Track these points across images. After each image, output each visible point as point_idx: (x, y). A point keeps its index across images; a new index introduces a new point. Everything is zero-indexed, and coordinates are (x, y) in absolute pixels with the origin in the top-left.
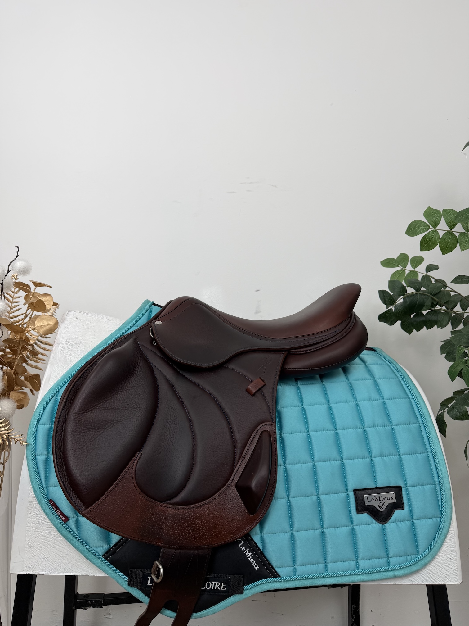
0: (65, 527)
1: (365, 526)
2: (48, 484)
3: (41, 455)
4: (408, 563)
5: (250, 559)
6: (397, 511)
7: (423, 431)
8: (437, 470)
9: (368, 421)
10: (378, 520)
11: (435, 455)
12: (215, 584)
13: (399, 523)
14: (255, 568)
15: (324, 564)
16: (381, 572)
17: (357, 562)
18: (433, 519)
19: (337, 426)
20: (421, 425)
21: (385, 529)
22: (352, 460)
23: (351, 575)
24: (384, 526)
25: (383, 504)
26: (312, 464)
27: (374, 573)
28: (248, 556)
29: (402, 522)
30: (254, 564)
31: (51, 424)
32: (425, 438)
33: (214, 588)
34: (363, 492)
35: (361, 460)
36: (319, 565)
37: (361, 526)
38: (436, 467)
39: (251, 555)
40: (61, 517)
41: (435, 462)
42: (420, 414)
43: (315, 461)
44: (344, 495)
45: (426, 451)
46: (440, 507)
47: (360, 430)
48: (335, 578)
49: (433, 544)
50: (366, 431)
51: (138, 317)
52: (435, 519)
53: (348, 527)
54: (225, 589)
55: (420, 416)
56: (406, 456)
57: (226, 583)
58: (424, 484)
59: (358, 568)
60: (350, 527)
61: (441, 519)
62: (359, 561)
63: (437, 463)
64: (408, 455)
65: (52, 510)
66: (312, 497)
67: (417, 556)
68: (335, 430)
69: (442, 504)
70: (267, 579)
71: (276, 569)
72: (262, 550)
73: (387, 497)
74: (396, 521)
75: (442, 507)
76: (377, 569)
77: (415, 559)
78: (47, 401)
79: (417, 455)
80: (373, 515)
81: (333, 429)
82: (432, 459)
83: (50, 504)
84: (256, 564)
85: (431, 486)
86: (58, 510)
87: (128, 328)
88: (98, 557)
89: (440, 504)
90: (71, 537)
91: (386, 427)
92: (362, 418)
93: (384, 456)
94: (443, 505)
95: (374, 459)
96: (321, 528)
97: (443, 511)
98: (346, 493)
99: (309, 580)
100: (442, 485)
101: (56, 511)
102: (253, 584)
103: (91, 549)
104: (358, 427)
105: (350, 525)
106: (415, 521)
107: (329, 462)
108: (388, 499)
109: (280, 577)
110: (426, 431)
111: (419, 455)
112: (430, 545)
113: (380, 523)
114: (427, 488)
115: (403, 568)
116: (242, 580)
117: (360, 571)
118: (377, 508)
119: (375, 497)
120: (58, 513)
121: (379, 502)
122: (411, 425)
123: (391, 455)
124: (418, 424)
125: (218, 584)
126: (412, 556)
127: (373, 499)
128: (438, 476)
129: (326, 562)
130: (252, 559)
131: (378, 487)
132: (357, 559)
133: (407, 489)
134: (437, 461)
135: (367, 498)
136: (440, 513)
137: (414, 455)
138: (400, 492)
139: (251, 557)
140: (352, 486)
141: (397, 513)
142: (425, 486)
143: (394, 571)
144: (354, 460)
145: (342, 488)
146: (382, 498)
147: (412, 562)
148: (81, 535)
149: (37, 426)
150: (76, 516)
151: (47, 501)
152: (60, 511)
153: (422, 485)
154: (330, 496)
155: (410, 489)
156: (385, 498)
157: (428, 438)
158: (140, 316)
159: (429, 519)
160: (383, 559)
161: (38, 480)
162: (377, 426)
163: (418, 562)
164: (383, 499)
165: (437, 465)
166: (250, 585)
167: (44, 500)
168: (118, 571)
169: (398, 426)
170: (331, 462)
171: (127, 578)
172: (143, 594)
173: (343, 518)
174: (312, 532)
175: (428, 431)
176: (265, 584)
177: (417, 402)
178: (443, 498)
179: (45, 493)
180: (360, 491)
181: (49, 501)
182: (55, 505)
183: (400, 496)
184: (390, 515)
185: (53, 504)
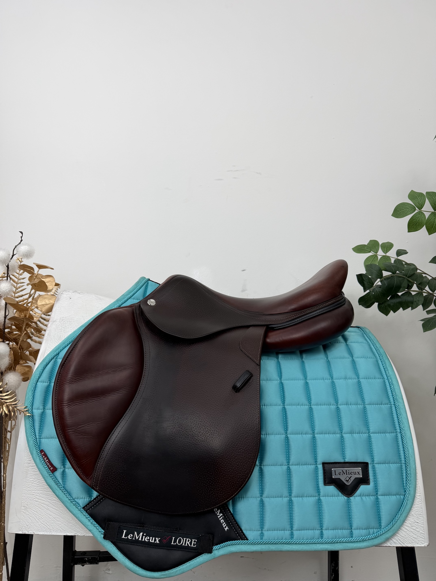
0: (52, 477)
1: (331, 497)
2: (40, 436)
3: (38, 409)
4: (370, 536)
5: (221, 520)
6: (363, 485)
7: (394, 412)
8: (404, 450)
9: (341, 398)
10: (344, 493)
11: (403, 435)
12: (186, 540)
13: (364, 498)
14: (225, 528)
15: (290, 531)
16: (344, 542)
17: (322, 532)
18: (397, 496)
19: (311, 402)
20: (393, 406)
21: (350, 502)
22: (323, 435)
23: (315, 543)
24: (350, 499)
25: (350, 478)
26: (284, 436)
27: (337, 543)
28: (219, 517)
29: (366, 497)
30: (224, 525)
31: (49, 382)
32: (396, 419)
33: (185, 544)
34: (331, 465)
35: (331, 435)
36: (285, 531)
37: (327, 497)
38: (404, 447)
39: (222, 516)
40: (50, 467)
41: (403, 442)
42: (393, 395)
43: (288, 434)
44: (313, 467)
45: (395, 431)
46: (405, 485)
47: (333, 407)
48: (300, 545)
49: (396, 520)
50: (339, 408)
51: (135, 291)
52: (399, 496)
53: (314, 498)
54: (195, 546)
55: (392, 397)
56: (375, 434)
57: (196, 540)
58: (391, 463)
59: (322, 537)
60: (317, 498)
61: (405, 496)
62: (323, 531)
63: (405, 443)
64: (377, 434)
65: (42, 460)
66: (282, 466)
67: (379, 530)
68: (309, 405)
69: (406, 483)
70: (235, 540)
71: (244, 532)
72: (232, 512)
73: (354, 472)
74: (361, 495)
75: (406, 486)
76: (340, 540)
77: (377, 533)
78: (48, 362)
79: (386, 434)
80: (339, 488)
81: (308, 404)
82: (400, 440)
83: (41, 454)
84: (226, 525)
85: (397, 464)
86: (47, 460)
87: (125, 300)
88: (79, 508)
89: (405, 482)
90: (56, 486)
91: (358, 406)
92: (337, 396)
93: (354, 433)
94: (408, 483)
95: (344, 435)
96: (289, 496)
97: (407, 489)
98: (315, 465)
99: (275, 545)
100: (408, 464)
101: (46, 462)
102: (222, 545)
103: (73, 501)
104: (332, 404)
105: (317, 496)
106: (379, 497)
107: (301, 435)
108: (355, 474)
109: (247, 539)
110: (397, 412)
111: (388, 435)
112: (392, 521)
113: (345, 496)
114: (394, 467)
115: (365, 540)
116: (212, 539)
117: (324, 540)
118: (343, 482)
119: (342, 471)
120: (47, 463)
121: (345, 476)
122: (383, 405)
123: (361, 432)
124: (390, 405)
125: (189, 541)
126: (375, 530)
127: (341, 473)
128: (405, 455)
129: (292, 529)
130: (222, 520)
131: (346, 461)
132: (322, 529)
133: (373, 466)
134: (405, 442)
135: (335, 471)
136: (404, 491)
137: (383, 435)
138: (367, 468)
139: (222, 518)
140: (321, 458)
141: (363, 488)
142: (391, 465)
143: (356, 543)
144: (325, 435)
145: (312, 461)
146: (349, 472)
147: (374, 535)
148: (65, 486)
149: (36, 383)
150: (64, 467)
151: (38, 452)
152: (50, 462)
153: (389, 463)
154: (299, 467)
155: (377, 466)
156: (352, 473)
157: (398, 419)
158: (137, 289)
159: (392, 496)
160: (346, 530)
161: (33, 432)
162: (349, 404)
163: (380, 536)
164: (350, 474)
165: (405, 445)
166: (219, 545)
167: (35, 451)
168: (96, 524)
169: (370, 405)
170: (303, 435)
171: (103, 531)
172: (116, 548)
173: (310, 489)
174: (280, 499)
175: (399, 412)
176: (233, 546)
177: (391, 384)
178: (408, 477)
179: (38, 444)
180: (329, 465)
181: (40, 452)
182: (45, 455)
183: (367, 472)
184: (356, 489)
185: (43, 453)
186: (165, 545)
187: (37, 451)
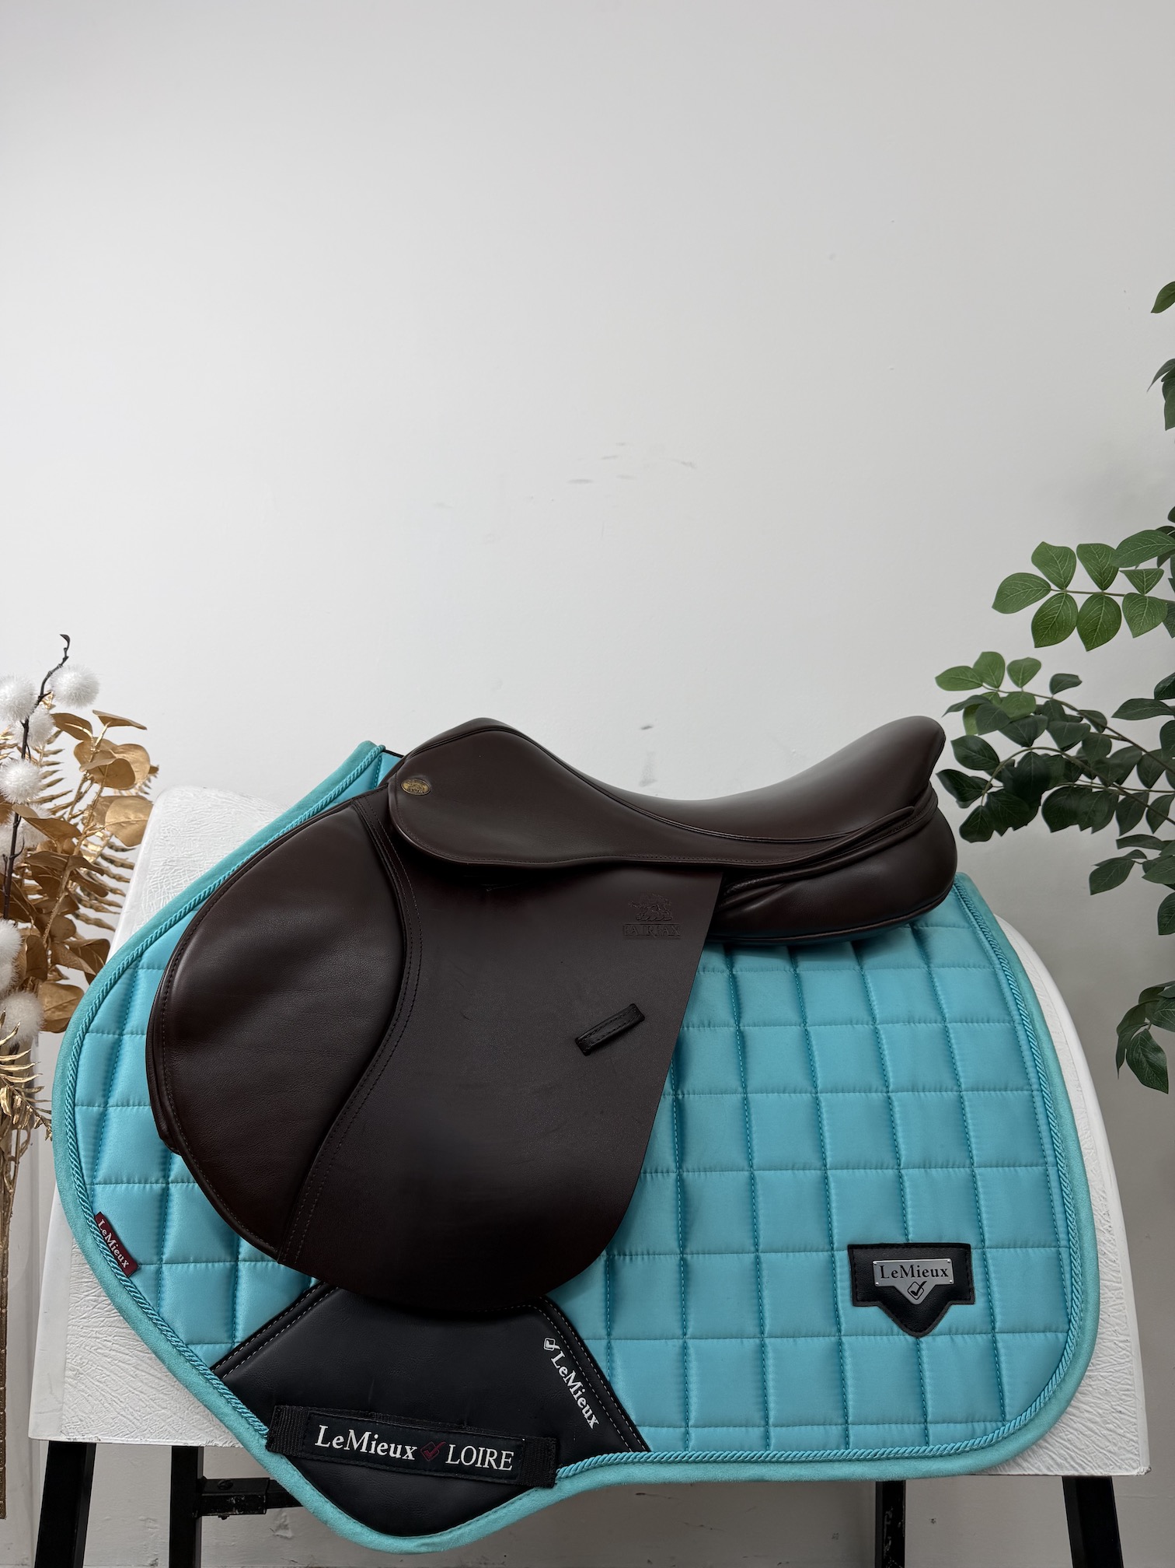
1: (872, 1337)
3: (88, 1105)
4: (975, 1442)
5: (578, 1398)
6: (957, 1306)
7: (1040, 1110)
8: (1066, 1211)
9: (898, 1075)
10: (906, 1326)
11: (1064, 1172)
12: (485, 1453)
13: (958, 1339)
14: (589, 1421)
15: (762, 1429)
16: (907, 1458)
17: (847, 1430)
18: (1048, 1334)
19: (819, 1082)
21: (921, 1348)
22: (851, 1171)
23: (830, 1461)
24: (920, 1342)
25: (921, 1287)
26: (747, 1173)
27: (888, 1459)
28: (572, 1390)
29: (966, 1336)
30: (587, 1412)
31: (117, 1032)
32: (1044, 1128)
33: (483, 1462)
34: (871, 1252)
35: (872, 1173)
36: (750, 1429)
37: (860, 1338)
38: (1064, 1204)
39: (580, 1389)
40: (121, 1260)
41: (1062, 1190)
42: (1036, 1065)
43: (755, 1167)
44: (823, 1256)
45: (1041, 1161)
47: (877, 1097)
48: (789, 1465)
49: (1043, 1397)
50: (891, 1101)
52: (1053, 1334)
53: (827, 1338)
54: (510, 1469)
55: (1034, 1071)
56: (989, 1169)
57: (512, 1453)
58: (1031, 1244)
59: (847, 1444)
60: (833, 1339)
61: (1068, 1335)
62: (850, 1427)
63: (1068, 1192)
64: (995, 1169)
66: (741, 1255)
67: (1000, 1424)
68: (814, 1091)
69: (1072, 1299)
70: (615, 1453)
71: (640, 1429)
72: (608, 1378)
73: (932, 1270)
74: (950, 1331)
75: (1072, 1306)
76: (895, 1451)
77: (994, 1433)
78: (113, 977)
79: (1018, 1168)
80: (893, 1313)
81: (809, 1088)
82: (1054, 1184)
83: (98, 1227)
84: (591, 1412)
85: (1047, 1249)
86: (114, 1241)
88: (201, 1368)
89: (1068, 1297)
90: (139, 1313)
91: (944, 1093)
92: (884, 1067)
93: (933, 1166)
94: (1076, 1300)
95: (904, 1172)
96: (759, 1335)
97: (1075, 1315)
98: (829, 1252)
99: (721, 1466)
100: (1075, 1249)
101: (110, 1245)
102: (580, 1464)
103: (185, 1348)
105: (833, 1334)
106: (999, 1337)
107: (790, 1171)
108: (935, 1274)
109: (648, 1450)
110: (1046, 1110)
111: (1021, 1171)
112: (1035, 1401)
113: (909, 1335)
114: (1038, 1256)
115: (963, 1452)
116: (554, 1451)
117: (852, 1451)
118: (904, 1297)
119: (902, 1267)
120: (112, 1249)
121: (909, 1280)
122: (1009, 1092)
123: (951, 1164)
124: (1027, 1090)
125: (492, 1454)
126: (988, 1424)
127: (897, 1273)
128: (1068, 1226)
129: (767, 1423)
130: (582, 1399)
131: (910, 1242)
132: (846, 1422)
133: (983, 1253)
134: (1069, 1188)
135: (882, 1267)
136: (1066, 1320)
137: (1010, 1170)
138: (967, 1260)
139: (580, 1393)
140: (844, 1235)
141: (956, 1313)
142: (1030, 1250)
143: (938, 1458)
144: (856, 1171)
145: (822, 1241)
146: (918, 1271)
147: (987, 1439)
148: (163, 1310)
149: (84, 1036)
150: (158, 1260)
152: (120, 1246)
153: (1025, 1245)
154: (787, 1256)
155: (990, 1254)
156: (927, 1272)
157: (1051, 1129)
158: (350, 776)
159: (1036, 1335)
160: (912, 1426)
162: (921, 1088)
163: (1001, 1440)
164: (921, 1274)
165: (1067, 1198)
166: (571, 1466)
167: (82, 1216)
168: (245, 1410)
169: (976, 1092)
170: (796, 1172)
171: (265, 1429)
172: (300, 1474)
173: (815, 1314)
174: (735, 1342)
175: (1052, 1111)
176: (611, 1467)
177: (1030, 1035)
178: (1075, 1284)
179: (88, 1198)
180: (864, 1250)
181: (95, 1219)
182: (108, 1227)
183: (967, 1268)
184: (938, 1316)
185: (103, 1224)
186: (430, 1464)
187: (87, 1216)
